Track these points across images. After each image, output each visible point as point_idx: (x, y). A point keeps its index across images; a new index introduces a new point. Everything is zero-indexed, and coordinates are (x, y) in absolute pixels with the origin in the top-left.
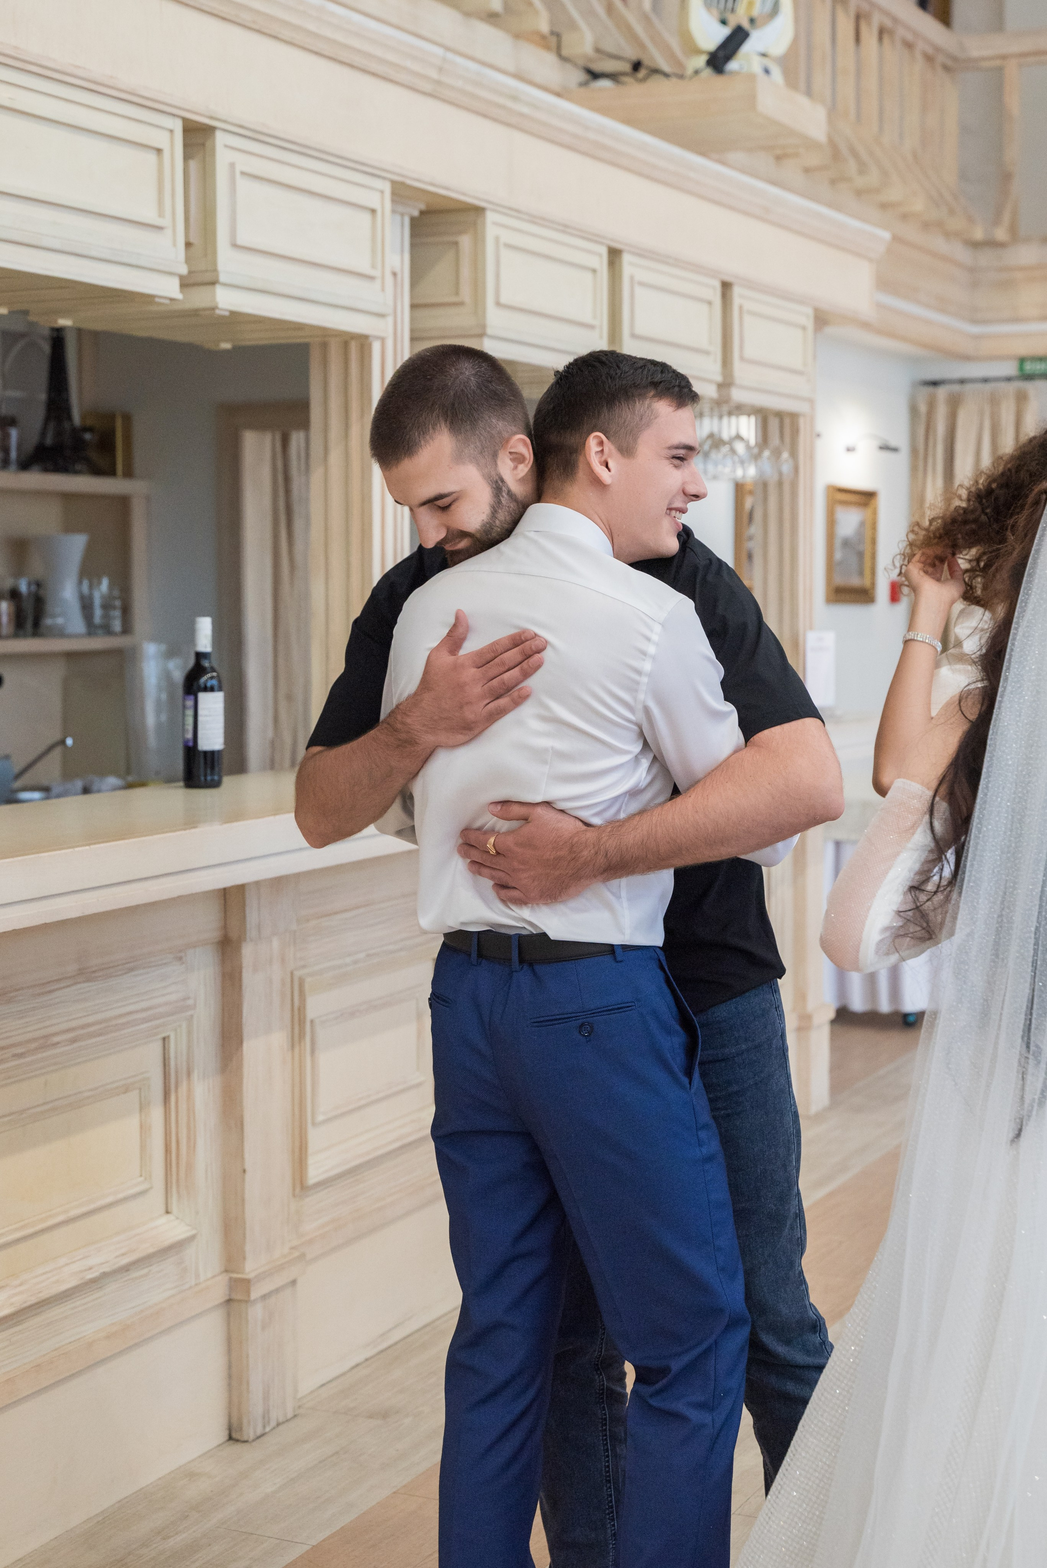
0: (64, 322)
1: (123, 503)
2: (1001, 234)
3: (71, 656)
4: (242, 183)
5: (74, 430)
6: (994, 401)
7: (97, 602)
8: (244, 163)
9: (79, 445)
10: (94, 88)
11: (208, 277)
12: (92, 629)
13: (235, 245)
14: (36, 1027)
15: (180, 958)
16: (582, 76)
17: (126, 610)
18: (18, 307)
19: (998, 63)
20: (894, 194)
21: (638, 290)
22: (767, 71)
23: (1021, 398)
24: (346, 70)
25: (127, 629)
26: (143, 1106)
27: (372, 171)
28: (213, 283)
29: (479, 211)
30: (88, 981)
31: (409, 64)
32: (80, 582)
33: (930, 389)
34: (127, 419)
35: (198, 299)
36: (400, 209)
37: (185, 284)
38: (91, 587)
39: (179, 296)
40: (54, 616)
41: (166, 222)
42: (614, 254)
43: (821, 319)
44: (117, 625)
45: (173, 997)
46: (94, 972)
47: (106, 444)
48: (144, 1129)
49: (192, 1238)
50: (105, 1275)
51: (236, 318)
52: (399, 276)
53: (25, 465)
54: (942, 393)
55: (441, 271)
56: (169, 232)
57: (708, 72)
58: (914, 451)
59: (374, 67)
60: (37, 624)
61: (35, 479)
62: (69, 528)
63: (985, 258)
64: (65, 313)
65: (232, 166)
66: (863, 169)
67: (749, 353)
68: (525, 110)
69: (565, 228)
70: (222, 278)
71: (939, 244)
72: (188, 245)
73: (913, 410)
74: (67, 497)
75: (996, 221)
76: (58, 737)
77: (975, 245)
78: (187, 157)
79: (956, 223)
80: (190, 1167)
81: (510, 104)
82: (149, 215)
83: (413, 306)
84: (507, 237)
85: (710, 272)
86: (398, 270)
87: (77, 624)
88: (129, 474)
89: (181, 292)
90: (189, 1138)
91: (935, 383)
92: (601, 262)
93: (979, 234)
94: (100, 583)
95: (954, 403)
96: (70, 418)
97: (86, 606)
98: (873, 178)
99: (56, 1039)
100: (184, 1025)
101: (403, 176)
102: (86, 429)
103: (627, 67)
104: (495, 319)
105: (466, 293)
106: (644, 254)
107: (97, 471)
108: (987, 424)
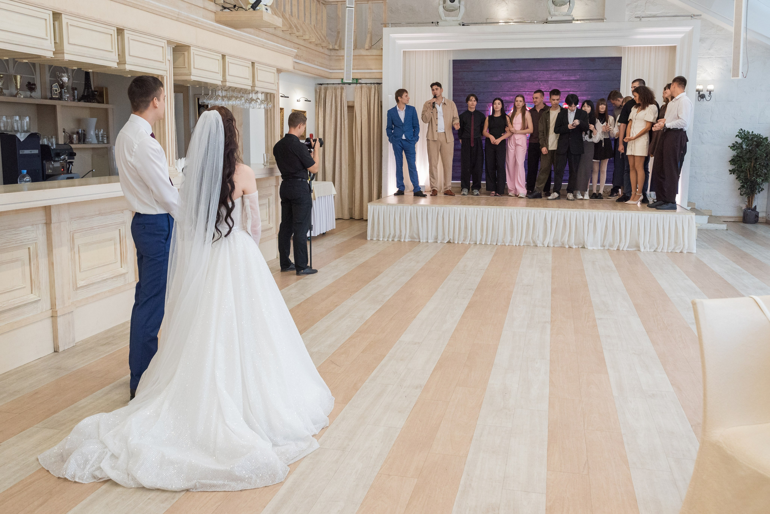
0: (90, 71)
1: (106, 110)
2: (336, 47)
3: (93, 149)
4: (131, 41)
5: (92, 91)
6: (335, 89)
7: (100, 135)
8: (131, 37)
9: (94, 95)
10: (96, 21)
11: (123, 62)
12: (99, 142)
13: (130, 55)
14: (90, 225)
15: (122, 212)
16: (221, 8)
17: (108, 138)
18: (79, 67)
19: (337, 3)
20: (307, 37)
21: (230, 64)
22: (267, 9)
23: (342, 89)
24: (155, 15)
25: (108, 142)
26: (115, 244)
27: (162, 38)
28: (125, 64)
29: (189, 46)
30: (102, 216)
31: (170, 14)
32: (95, 130)
33: (320, 86)
34: (106, 89)
35: (122, 67)
36: (170, 46)
37: (118, 64)
38: (98, 131)
39: (117, 67)
40: (89, 139)
41: (114, 50)
42: (224, 56)
43: (279, 71)
44: (105, 141)
45: (121, 221)
46: (103, 214)
47: (101, 95)
48: (115, 249)
49: (127, 273)
50: (107, 279)
51: (131, 71)
52: (170, 61)
53: (79, 100)
54: (323, 86)
55: (181, 60)
56: (114, 53)
57: (252, 9)
58: (316, 101)
59: (162, 14)
60: (84, 141)
61: (82, 104)
62: (92, 116)
63: (333, 53)
64: (90, 69)
65: (129, 37)
66: (298, 31)
67: (259, 79)
68: (200, 23)
69: (210, 50)
70: (127, 63)
71: (321, 50)
72: (119, 55)
73: (316, 91)
74: (90, 108)
75: (335, 44)
76: (91, 169)
77: (331, 50)
78: (118, 36)
79: (324, 44)
80: (126, 257)
81: (196, 22)
82: (110, 49)
83: (174, 68)
84: (196, 52)
85: (249, 60)
86: (170, 60)
87: (95, 141)
88: (107, 103)
89: (117, 66)
90: (126, 251)
91: (321, 84)
92: (220, 58)
93: (331, 47)
94: (101, 131)
95: (326, 89)
96: (91, 88)
97: (97, 136)
98: (301, 33)
99: (94, 228)
100: (124, 226)
101: (170, 39)
102: (95, 91)
103: (233, 6)
104: (193, 71)
105: (186, 65)
106: (231, 56)
107: (99, 102)
108: (334, 95)
